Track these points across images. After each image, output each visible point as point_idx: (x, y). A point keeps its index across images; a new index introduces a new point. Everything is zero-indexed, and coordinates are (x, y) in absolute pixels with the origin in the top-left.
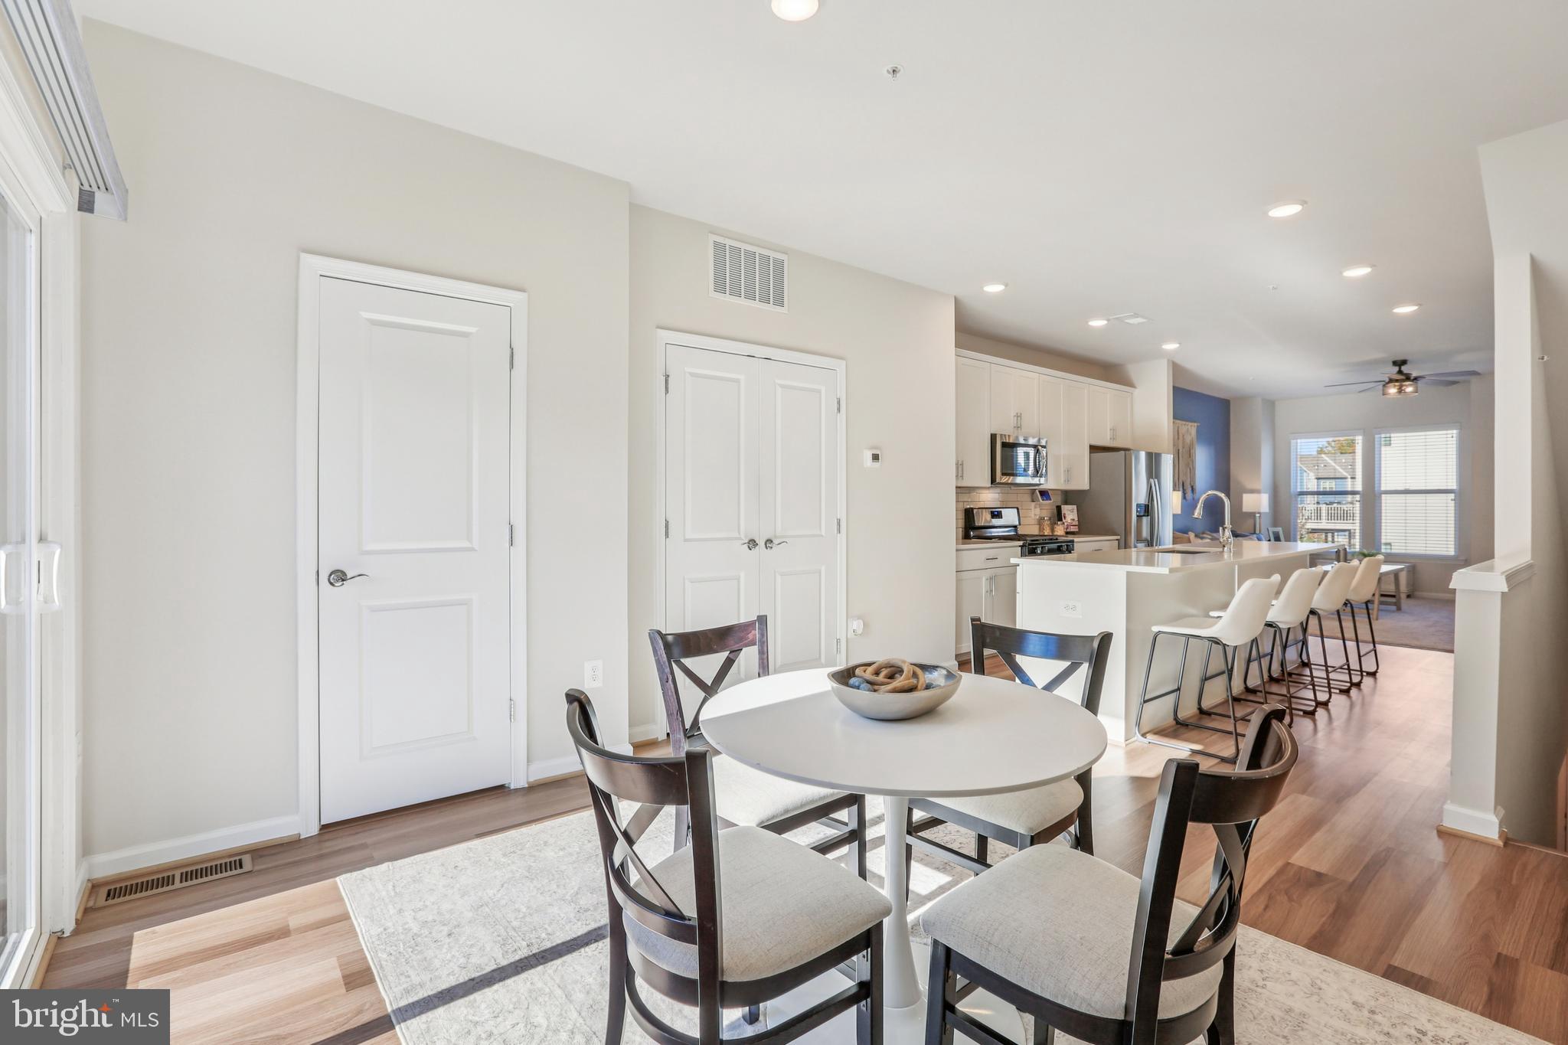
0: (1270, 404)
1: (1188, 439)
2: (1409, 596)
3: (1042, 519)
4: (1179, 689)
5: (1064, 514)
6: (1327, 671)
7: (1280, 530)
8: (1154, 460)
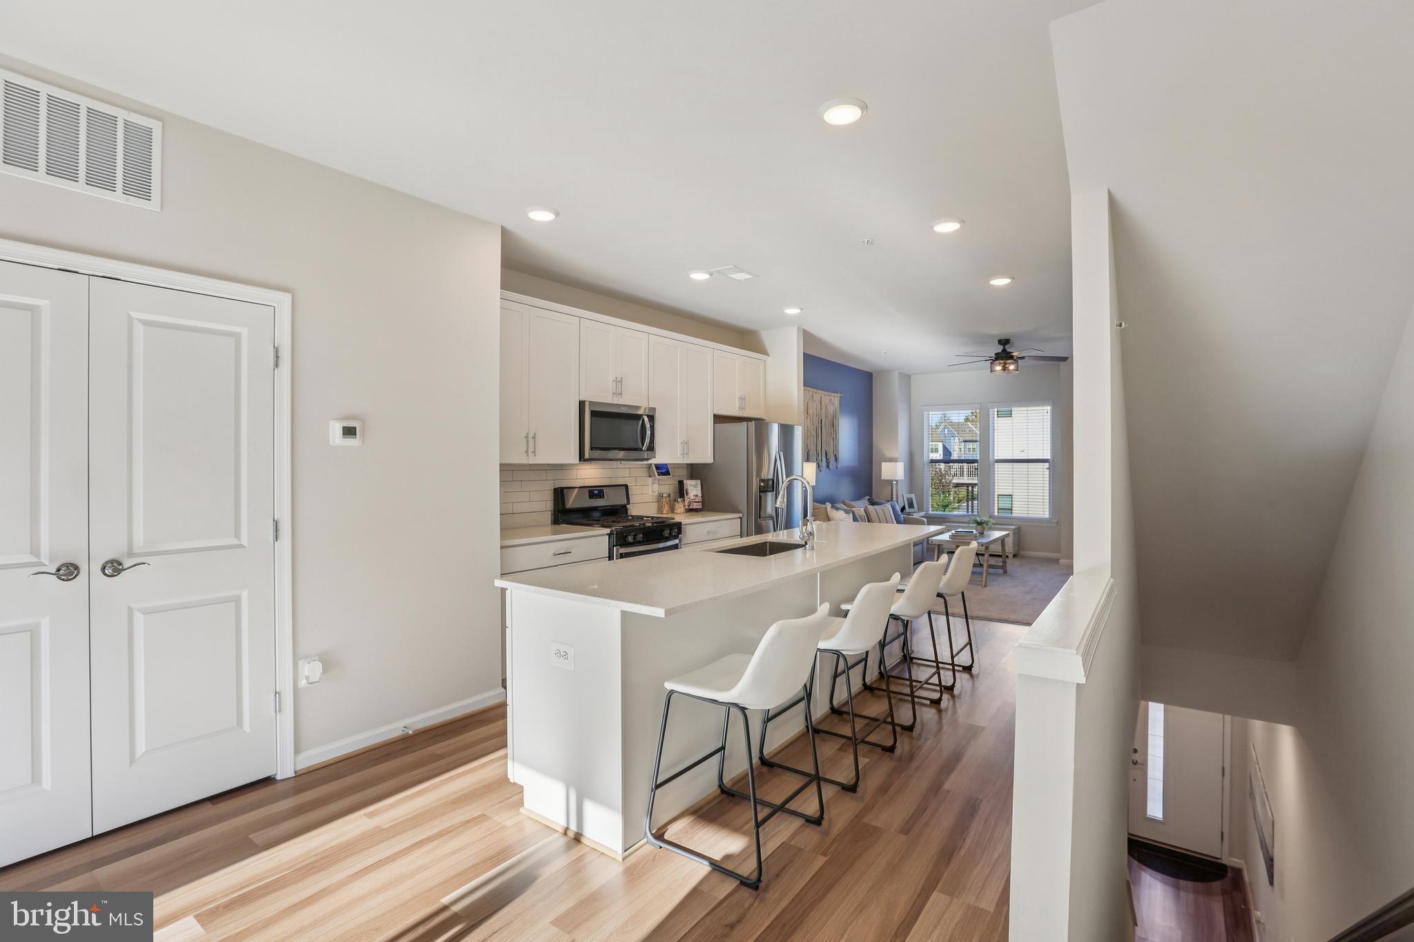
0: (907, 378)
1: (831, 409)
2: (1015, 556)
3: (661, 496)
4: (723, 748)
5: (687, 489)
6: (912, 687)
7: (913, 496)
8: (786, 431)
